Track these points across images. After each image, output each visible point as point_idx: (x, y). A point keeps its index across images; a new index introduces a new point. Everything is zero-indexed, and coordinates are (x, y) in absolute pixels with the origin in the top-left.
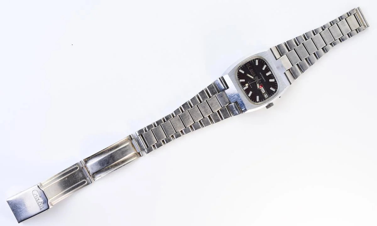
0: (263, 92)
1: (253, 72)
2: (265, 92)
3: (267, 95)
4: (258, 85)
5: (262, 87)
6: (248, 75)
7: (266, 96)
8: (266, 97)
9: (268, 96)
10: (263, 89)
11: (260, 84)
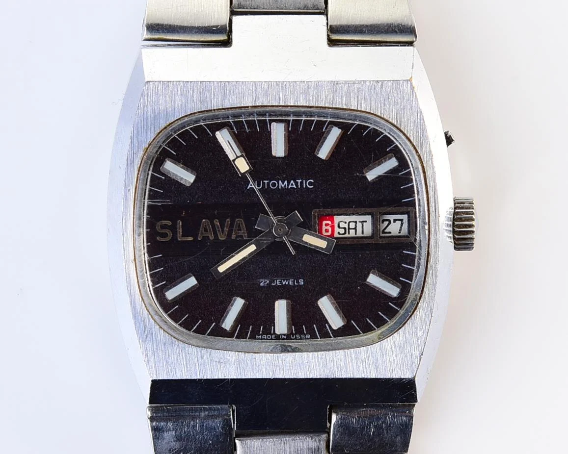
0: (368, 229)
1: (222, 226)
2: (368, 218)
3: (391, 217)
4: (309, 239)
5: (337, 219)
6: (222, 269)
7: (395, 226)
8: (405, 230)
9: (405, 217)
10: (348, 218)
11: (309, 226)
